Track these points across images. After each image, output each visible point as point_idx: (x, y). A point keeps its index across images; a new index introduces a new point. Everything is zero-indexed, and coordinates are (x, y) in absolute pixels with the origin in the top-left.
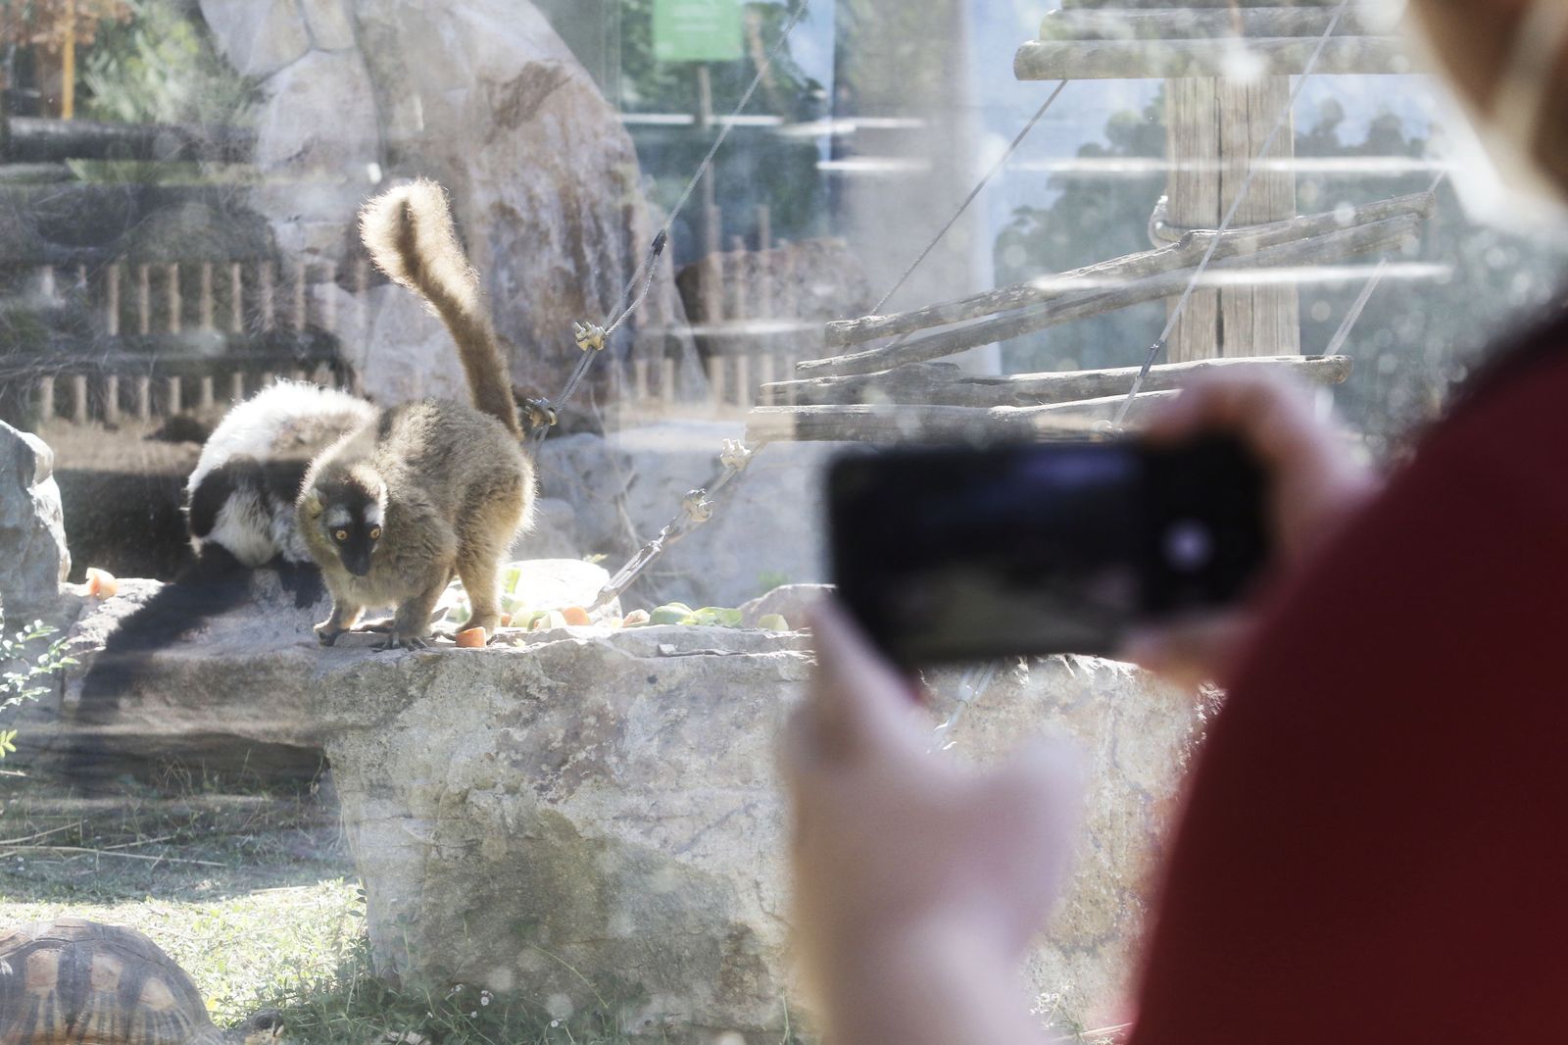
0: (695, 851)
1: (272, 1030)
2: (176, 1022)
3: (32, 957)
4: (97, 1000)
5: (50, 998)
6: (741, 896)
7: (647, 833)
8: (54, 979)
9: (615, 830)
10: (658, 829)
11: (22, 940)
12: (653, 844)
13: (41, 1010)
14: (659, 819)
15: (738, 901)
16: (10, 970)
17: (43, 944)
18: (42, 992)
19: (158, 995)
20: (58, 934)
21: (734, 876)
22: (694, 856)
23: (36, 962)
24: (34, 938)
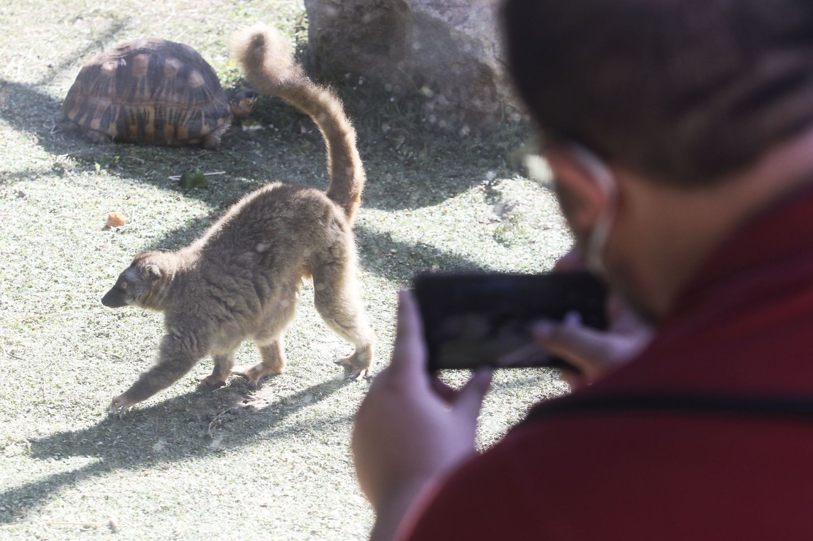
0: (465, 24)
1: (253, 98)
2: (205, 95)
3: (136, 57)
4: (166, 82)
5: (143, 80)
6: (485, 49)
7: (442, 13)
8: (146, 71)
9: (427, 10)
10: (448, 12)
11: (132, 48)
12: (445, 19)
13: (139, 85)
14: (449, 6)
15: (484, 52)
16: (125, 64)
17: (143, 51)
18: (140, 76)
19: (197, 79)
20: (150, 47)
21: (482, 39)
22: (464, 27)
23: (138, 61)
24: (138, 48)
